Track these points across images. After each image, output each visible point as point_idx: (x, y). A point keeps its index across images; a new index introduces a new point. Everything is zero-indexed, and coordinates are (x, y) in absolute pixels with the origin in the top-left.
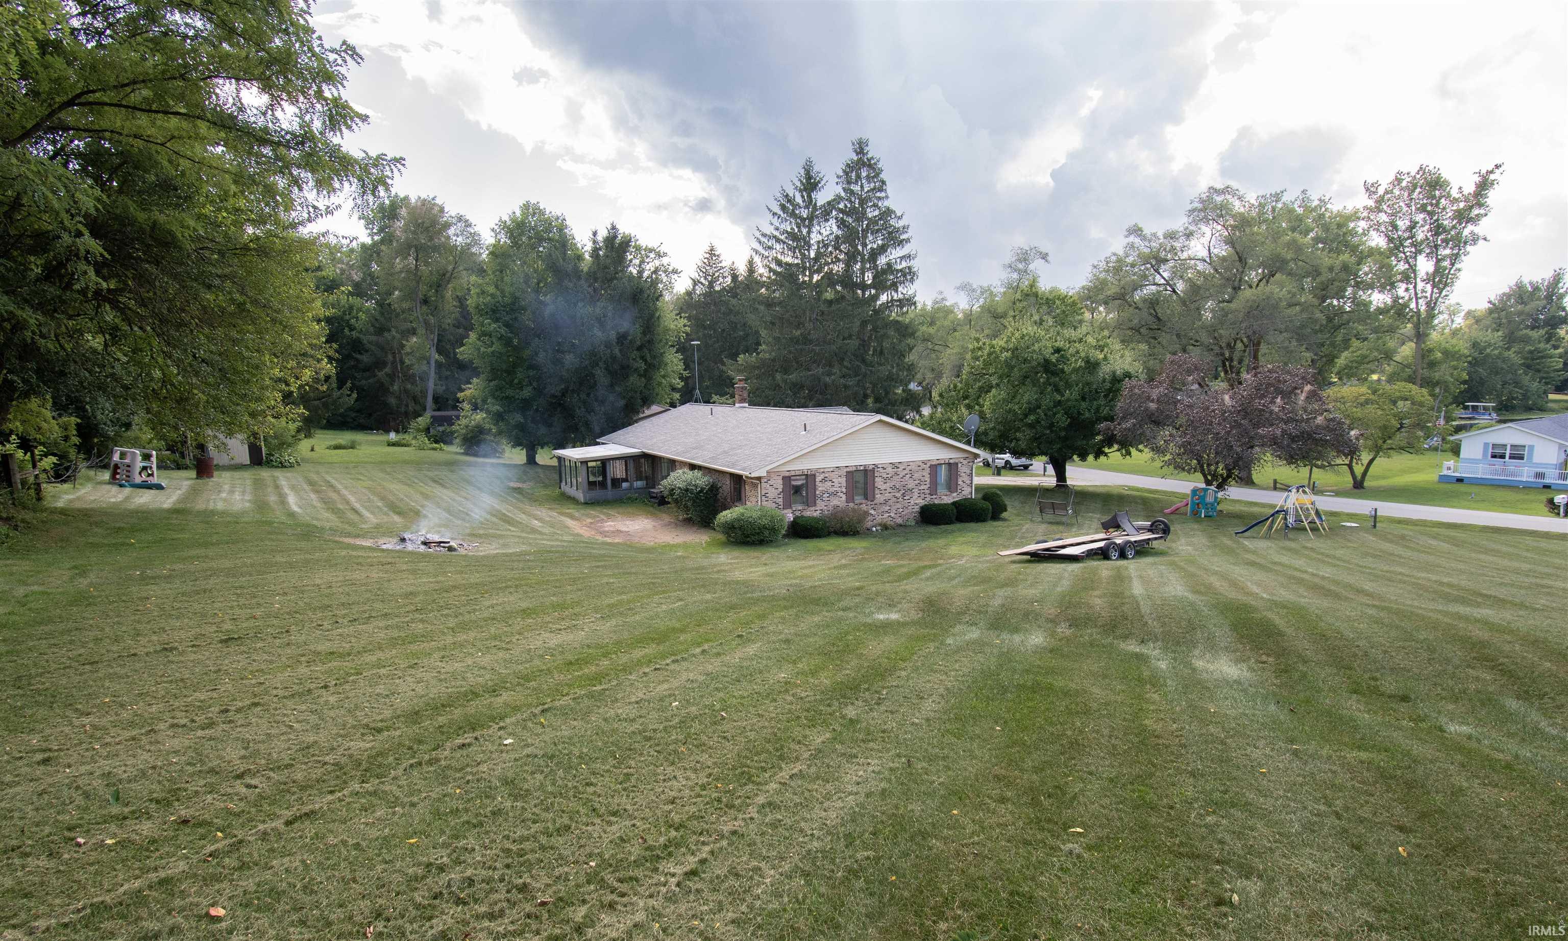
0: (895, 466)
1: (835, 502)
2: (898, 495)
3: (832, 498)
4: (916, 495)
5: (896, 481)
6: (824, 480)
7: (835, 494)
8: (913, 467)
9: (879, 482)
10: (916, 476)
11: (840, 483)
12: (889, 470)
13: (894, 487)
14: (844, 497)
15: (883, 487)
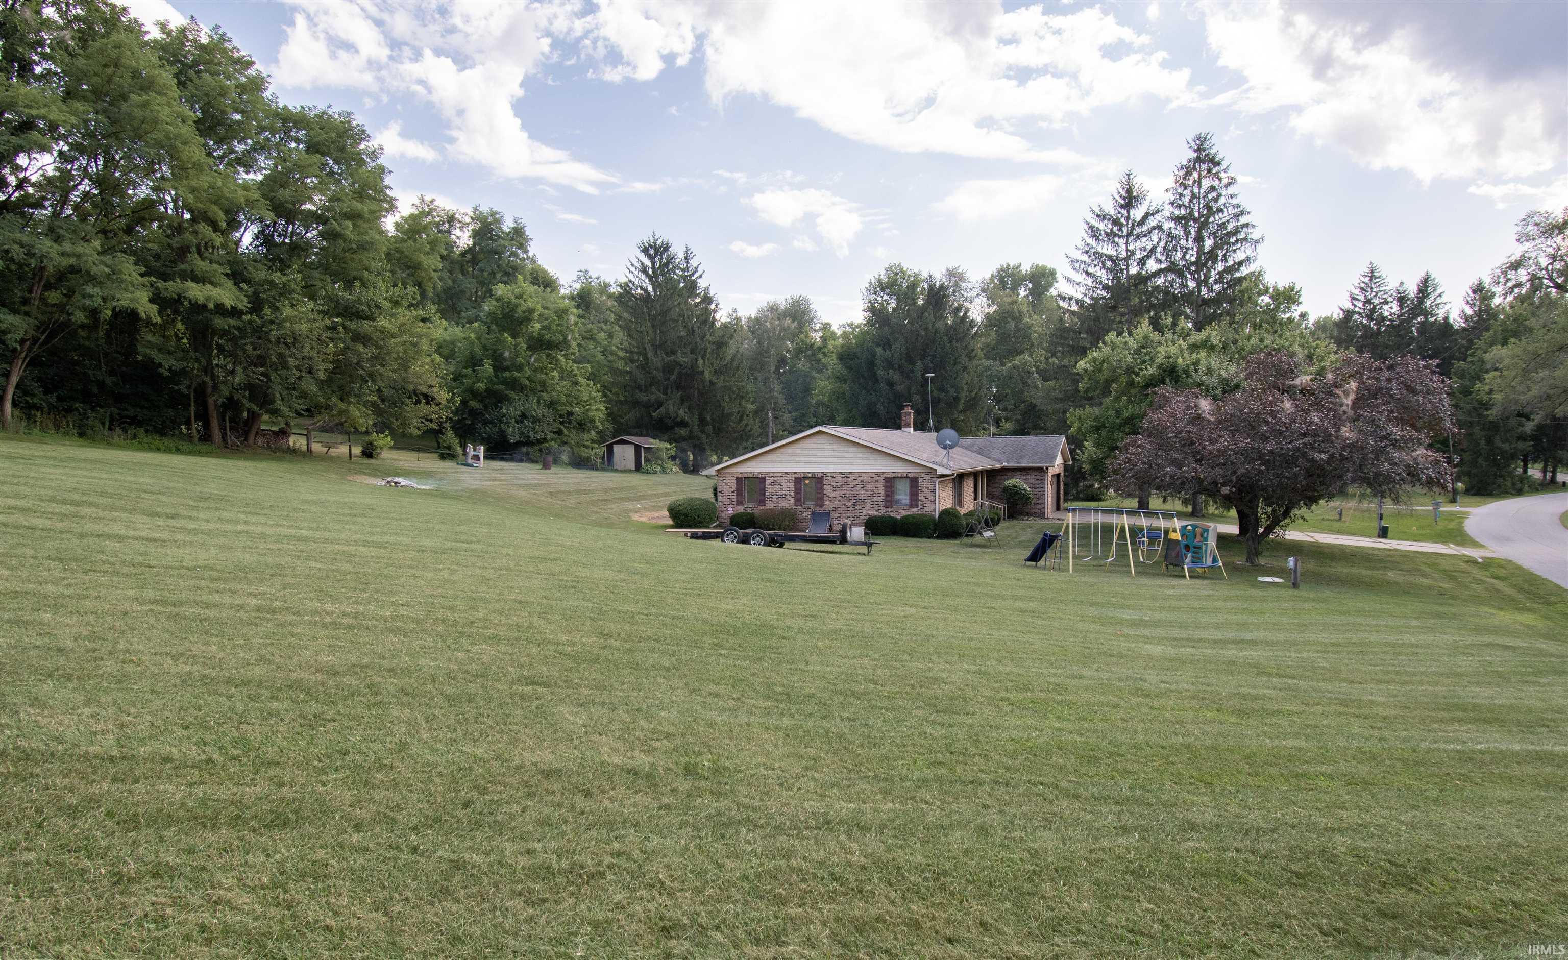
0: (845, 475)
1: (784, 504)
2: (849, 504)
3: (780, 500)
4: (868, 506)
5: (846, 490)
6: (773, 484)
7: (784, 497)
8: (865, 478)
9: (828, 490)
10: (869, 487)
11: (788, 487)
12: (839, 478)
13: (843, 496)
14: (792, 501)
15: (832, 495)
